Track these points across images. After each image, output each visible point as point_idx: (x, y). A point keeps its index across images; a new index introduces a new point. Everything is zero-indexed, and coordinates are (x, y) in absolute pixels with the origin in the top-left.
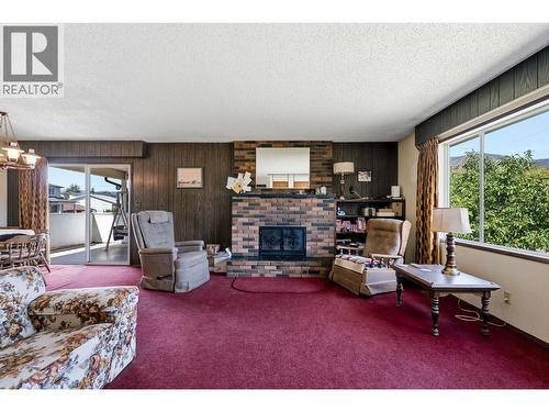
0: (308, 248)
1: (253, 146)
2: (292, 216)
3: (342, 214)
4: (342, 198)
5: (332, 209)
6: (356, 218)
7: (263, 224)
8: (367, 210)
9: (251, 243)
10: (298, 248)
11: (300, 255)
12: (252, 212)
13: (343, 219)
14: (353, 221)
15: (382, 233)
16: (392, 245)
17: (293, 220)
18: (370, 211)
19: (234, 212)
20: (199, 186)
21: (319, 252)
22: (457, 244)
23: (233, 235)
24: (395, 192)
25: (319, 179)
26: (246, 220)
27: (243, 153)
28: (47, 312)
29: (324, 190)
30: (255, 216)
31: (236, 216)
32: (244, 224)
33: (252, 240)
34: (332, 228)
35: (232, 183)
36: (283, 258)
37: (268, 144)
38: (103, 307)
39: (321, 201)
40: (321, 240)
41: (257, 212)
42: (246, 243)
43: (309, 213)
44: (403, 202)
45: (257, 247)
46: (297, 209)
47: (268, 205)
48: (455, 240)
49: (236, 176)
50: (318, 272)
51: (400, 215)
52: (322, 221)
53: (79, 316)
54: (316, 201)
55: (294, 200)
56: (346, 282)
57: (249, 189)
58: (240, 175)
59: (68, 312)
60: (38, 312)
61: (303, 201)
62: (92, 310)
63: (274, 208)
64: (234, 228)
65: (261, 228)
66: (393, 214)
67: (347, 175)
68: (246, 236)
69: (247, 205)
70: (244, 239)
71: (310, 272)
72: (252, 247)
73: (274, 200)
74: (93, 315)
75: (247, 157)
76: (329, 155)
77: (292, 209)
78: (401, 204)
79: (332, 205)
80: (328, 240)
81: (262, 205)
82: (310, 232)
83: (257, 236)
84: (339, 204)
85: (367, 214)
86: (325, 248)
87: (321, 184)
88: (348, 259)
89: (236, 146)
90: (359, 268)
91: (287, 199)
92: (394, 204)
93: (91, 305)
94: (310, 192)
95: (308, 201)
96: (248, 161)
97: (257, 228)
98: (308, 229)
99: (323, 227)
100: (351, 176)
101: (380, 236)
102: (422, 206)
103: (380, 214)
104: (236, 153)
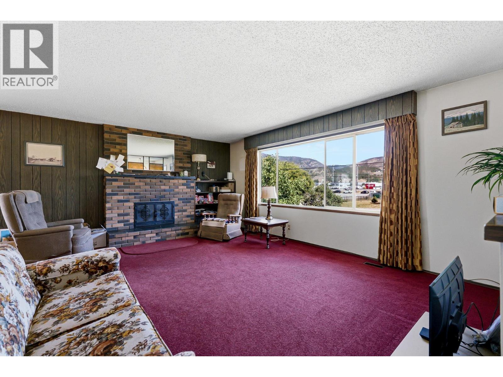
0: (176, 217)
1: (124, 131)
2: (163, 193)
3: (199, 191)
4: (199, 180)
5: (193, 187)
6: (208, 194)
7: (137, 201)
8: (214, 188)
9: (126, 218)
10: (168, 218)
11: (170, 223)
12: (127, 191)
13: (199, 194)
14: (205, 196)
15: (229, 202)
16: (236, 209)
17: (164, 197)
18: (216, 189)
19: (108, 191)
20: (60, 164)
21: (184, 219)
22: (272, 206)
23: (107, 212)
24: (230, 176)
25: (181, 165)
26: (121, 198)
27: (114, 136)
28: (51, 276)
29: (186, 173)
30: (130, 194)
31: (110, 194)
32: (119, 201)
33: (128, 214)
34: (193, 201)
35: (102, 164)
36: (158, 227)
37: (139, 132)
38: (110, 260)
39: (185, 181)
40: (185, 211)
41: (132, 191)
42: (121, 218)
43: (176, 190)
44: (234, 182)
45: (132, 221)
46: (167, 188)
47: (142, 184)
48: (271, 204)
49: (108, 157)
50: (187, 233)
51: (233, 191)
52: (186, 196)
53: (87, 272)
54: (181, 181)
55: (164, 181)
56: (212, 236)
57: (122, 170)
58: (112, 157)
59: (76, 271)
60: (41, 278)
61: (172, 181)
62: (101, 264)
63: (148, 187)
64: (108, 205)
65: (136, 205)
66: (229, 191)
67: (202, 163)
68: (122, 212)
69: (121, 184)
70: (119, 215)
71: (182, 234)
72: (128, 221)
73: (148, 180)
74: (101, 268)
75: (118, 140)
76: (188, 148)
77: (163, 187)
78: (233, 184)
79: (193, 185)
80: (190, 210)
81: (136, 184)
82: (177, 205)
83: (132, 211)
84: (197, 184)
85: (214, 191)
86: (188, 216)
87: (184, 169)
88: (213, 220)
89: (105, 129)
90: (221, 224)
91: (159, 180)
92: (230, 184)
93: (98, 261)
94: (175, 174)
95: (176, 181)
96: (119, 144)
97: (131, 204)
98: (176, 203)
99: (186, 201)
100: (203, 164)
101: (227, 204)
102: (249, 185)
103: (223, 191)
104: (106, 136)
